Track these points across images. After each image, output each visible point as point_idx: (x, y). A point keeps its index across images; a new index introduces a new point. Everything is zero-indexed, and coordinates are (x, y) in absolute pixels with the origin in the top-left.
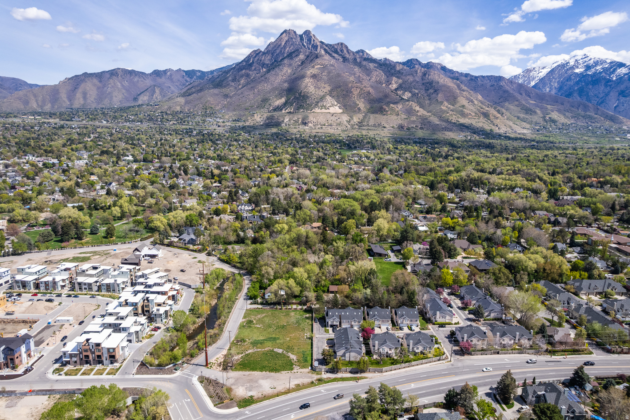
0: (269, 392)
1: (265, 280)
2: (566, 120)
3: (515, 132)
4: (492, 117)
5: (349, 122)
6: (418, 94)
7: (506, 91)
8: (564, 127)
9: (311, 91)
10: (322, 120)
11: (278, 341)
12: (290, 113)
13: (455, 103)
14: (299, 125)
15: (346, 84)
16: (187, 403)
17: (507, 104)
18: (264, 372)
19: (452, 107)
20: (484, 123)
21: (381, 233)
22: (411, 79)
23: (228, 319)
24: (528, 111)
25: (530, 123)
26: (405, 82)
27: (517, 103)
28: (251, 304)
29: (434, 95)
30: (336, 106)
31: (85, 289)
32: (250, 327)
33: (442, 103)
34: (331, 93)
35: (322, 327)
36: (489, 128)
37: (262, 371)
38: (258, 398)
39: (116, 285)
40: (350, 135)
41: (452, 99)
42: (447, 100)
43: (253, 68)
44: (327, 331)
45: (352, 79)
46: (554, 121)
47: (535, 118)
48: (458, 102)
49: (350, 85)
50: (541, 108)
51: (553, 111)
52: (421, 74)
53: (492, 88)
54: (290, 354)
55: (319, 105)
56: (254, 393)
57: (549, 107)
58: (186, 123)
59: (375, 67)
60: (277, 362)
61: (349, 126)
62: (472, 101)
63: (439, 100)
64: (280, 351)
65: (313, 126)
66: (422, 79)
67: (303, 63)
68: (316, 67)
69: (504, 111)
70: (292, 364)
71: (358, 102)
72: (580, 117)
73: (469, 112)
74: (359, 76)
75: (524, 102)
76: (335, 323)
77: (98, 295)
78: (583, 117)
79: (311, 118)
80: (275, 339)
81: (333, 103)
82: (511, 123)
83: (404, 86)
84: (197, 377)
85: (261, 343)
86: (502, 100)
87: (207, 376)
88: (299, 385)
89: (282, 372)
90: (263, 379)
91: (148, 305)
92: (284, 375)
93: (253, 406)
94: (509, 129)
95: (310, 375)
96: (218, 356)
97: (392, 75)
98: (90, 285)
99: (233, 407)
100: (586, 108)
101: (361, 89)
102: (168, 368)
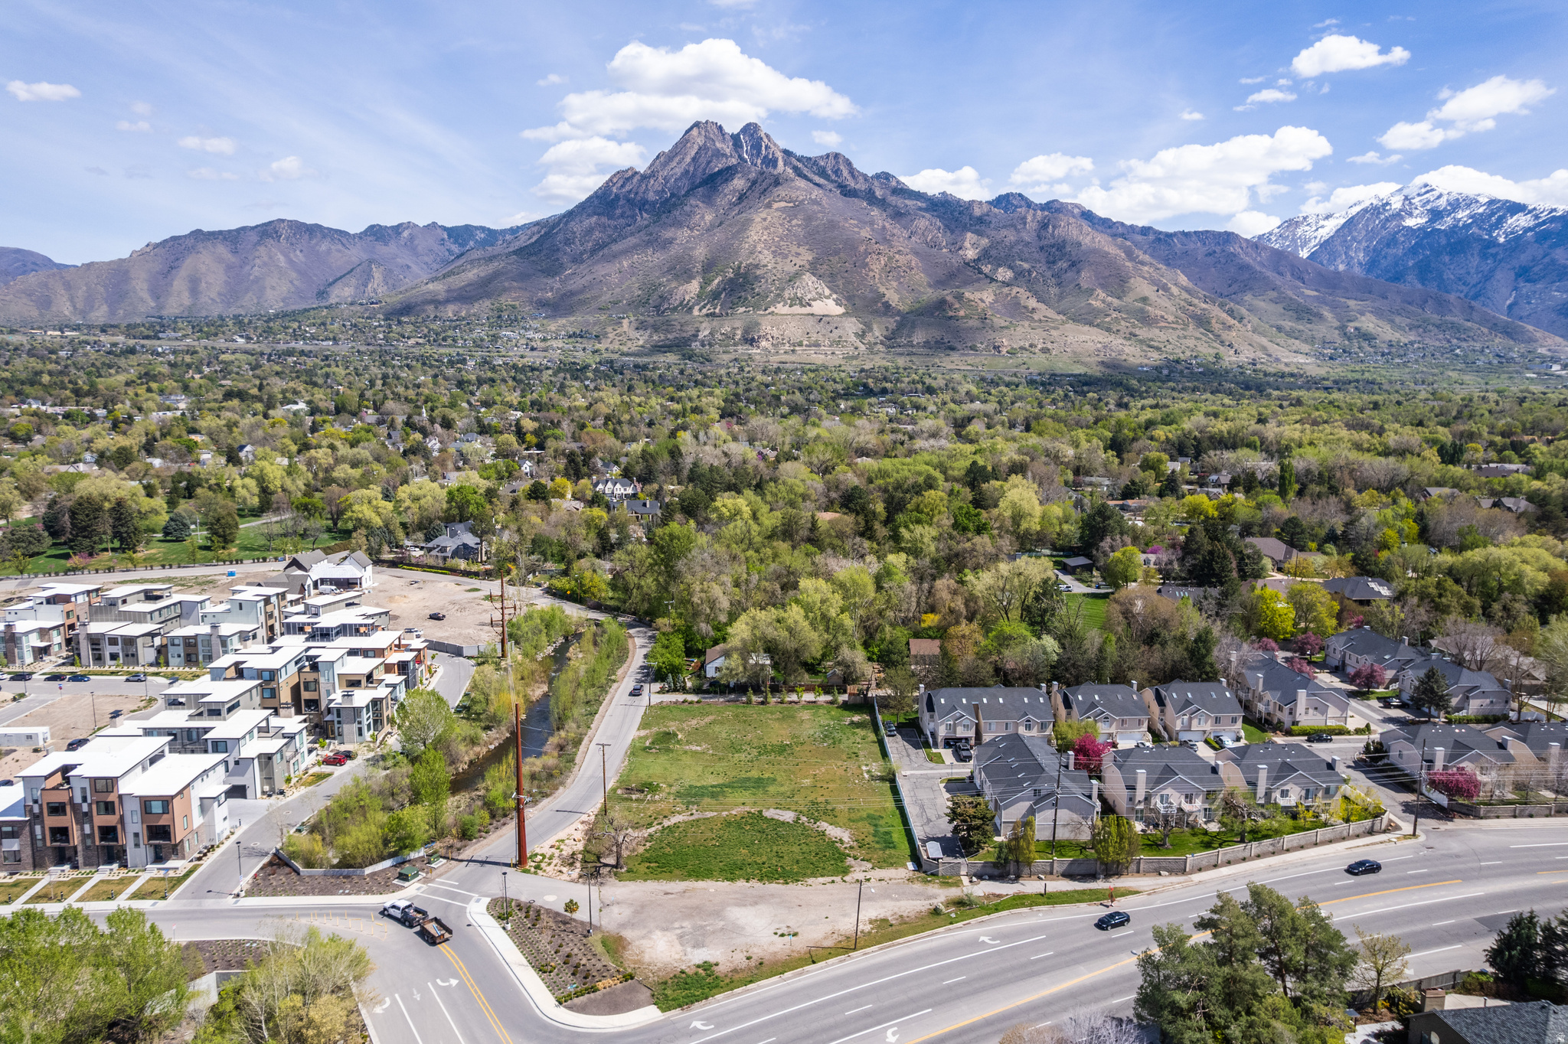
0: (772, 949)
1: (703, 626)
2: (1397, 335)
3: (1277, 360)
4: (1216, 326)
5: (861, 336)
6: (1029, 272)
7: (1244, 267)
8: (1394, 350)
9: (764, 262)
10: (793, 331)
11: (772, 789)
12: (713, 315)
13: (1123, 291)
14: (735, 345)
15: (851, 245)
16: (445, 992)
17: (1248, 297)
18: (741, 883)
19: (1116, 302)
20: (1197, 339)
21: (1024, 525)
22: (1011, 236)
23: (590, 732)
24: (1303, 313)
25: (1311, 340)
26: (995, 244)
27: (1273, 294)
28: (662, 691)
29: (1069, 274)
30: (828, 297)
31: (114, 657)
32: (668, 750)
33: (1090, 292)
34: (814, 268)
35: (916, 746)
36: (1213, 352)
37: (732, 880)
38: (735, 971)
39: (216, 642)
40: (866, 367)
41: (1117, 282)
42: (1103, 287)
43: (618, 212)
44: (938, 760)
45: (865, 233)
46: (1368, 337)
47: (1321, 330)
48: (1131, 289)
49: (862, 249)
50: (1334, 307)
51: (1362, 314)
52: (1035, 225)
53: (1209, 259)
54: (823, 825)
55: (786, 294)
56: (713, 953)
57: (1352, 303)
58: (450, 341)
59: (920, 209)
60: (784, 849)
61: (862, 348)
62: (1165, 289)
63: (1084, 285)
64: (788, 816)
65: (770, 348)
66: (1039, 237)
67: (742, 197)
68: (776, 205)
69: (1244, 311)
70: (842, 857)
71: (882, 290)
72: (1430, 327)
73: (1159, 313)
74: (884, 227)
75: (1290, 293)
76: (961, 733)
77: (157, 674)
78: (1438, 327)
79: (766, 327)
80: (759, 783)
81: (820, 290)
82: (1264, 341)
83: (993, 252)
84: (488, 900)
85: (713, 795)
86: (1235, 287)
87: (524, 898)
88: (884, 920)
89: (810, 881)
90: (741, 903)
91: (316, 681)
92: (818, 890)
93: (721, 1002)
94: (1260, 354)
95: (918, 887)
96: (562, 835)
97: (965, 228)
98: (130, 641)
99: (638, 1006)
100: (1442, 306)
101: (890, 258)
102: (374, 874)
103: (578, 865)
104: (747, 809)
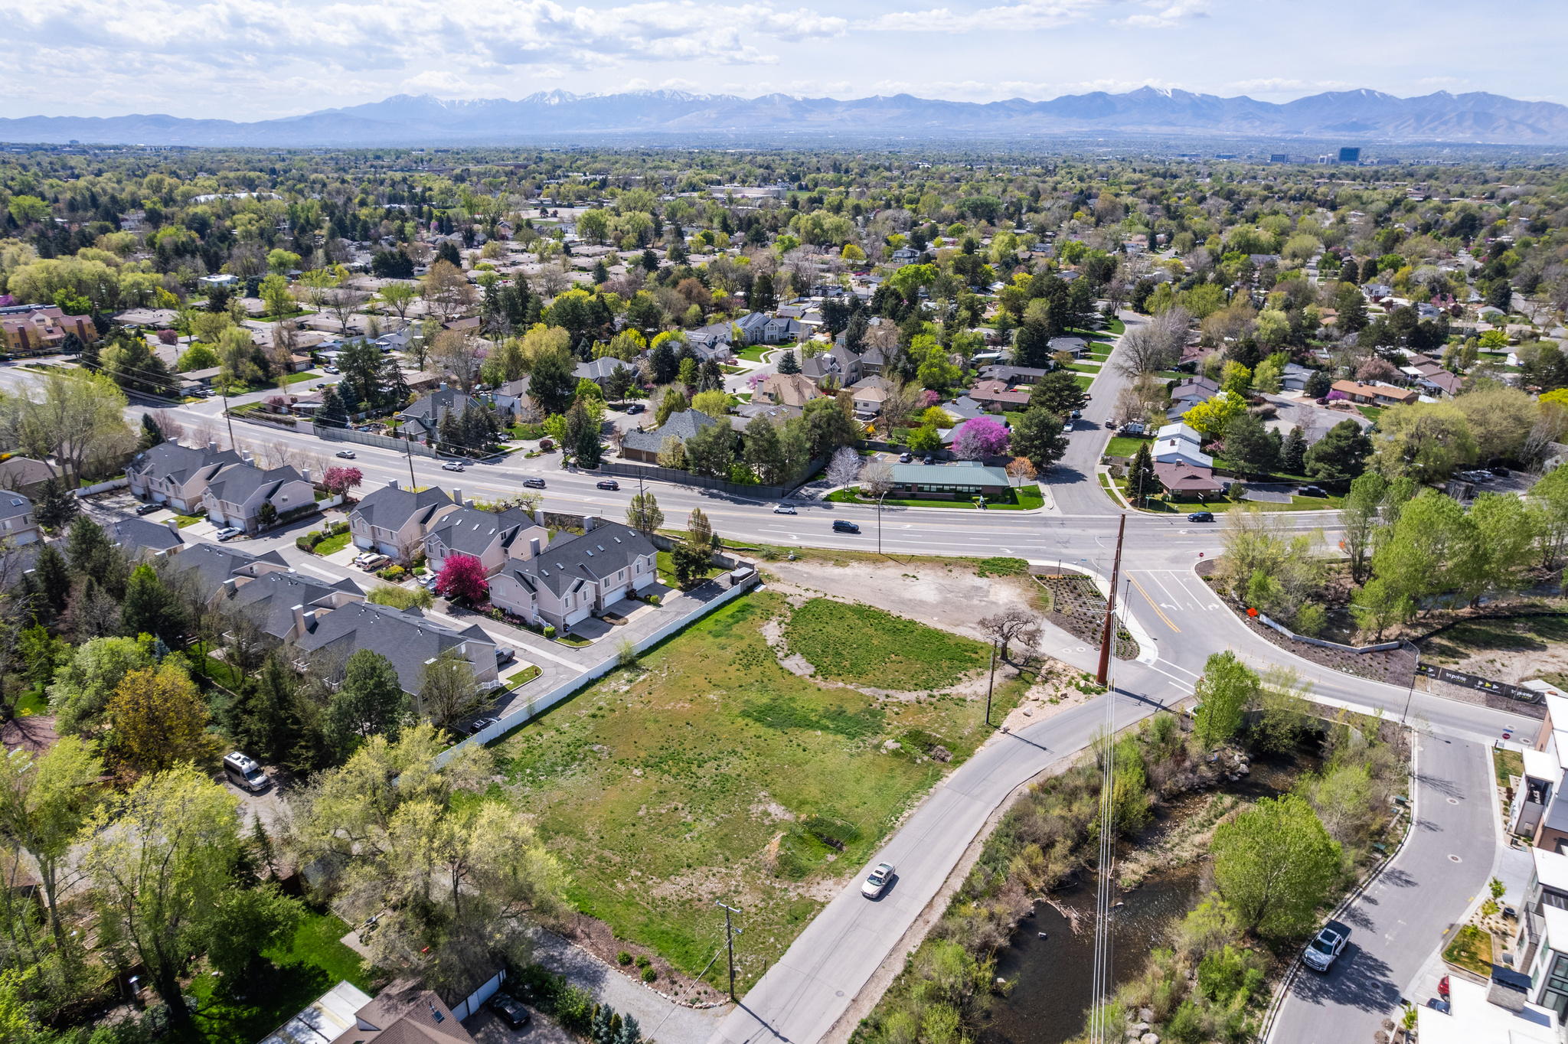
0: (929, 571)
37: (911, 622)
38: (965, 567)
54: (773, 641)
56: (969, 580)
64: (793, 663)
70: (798, 612)
84: (1138, 659)
85: (838, 715)
88: (836, 564)
89: (850, 602)
90: (920, 605)
92: (853, 595)
96: (1051, 711)
103: (1043, 672)
104: (822, 684)
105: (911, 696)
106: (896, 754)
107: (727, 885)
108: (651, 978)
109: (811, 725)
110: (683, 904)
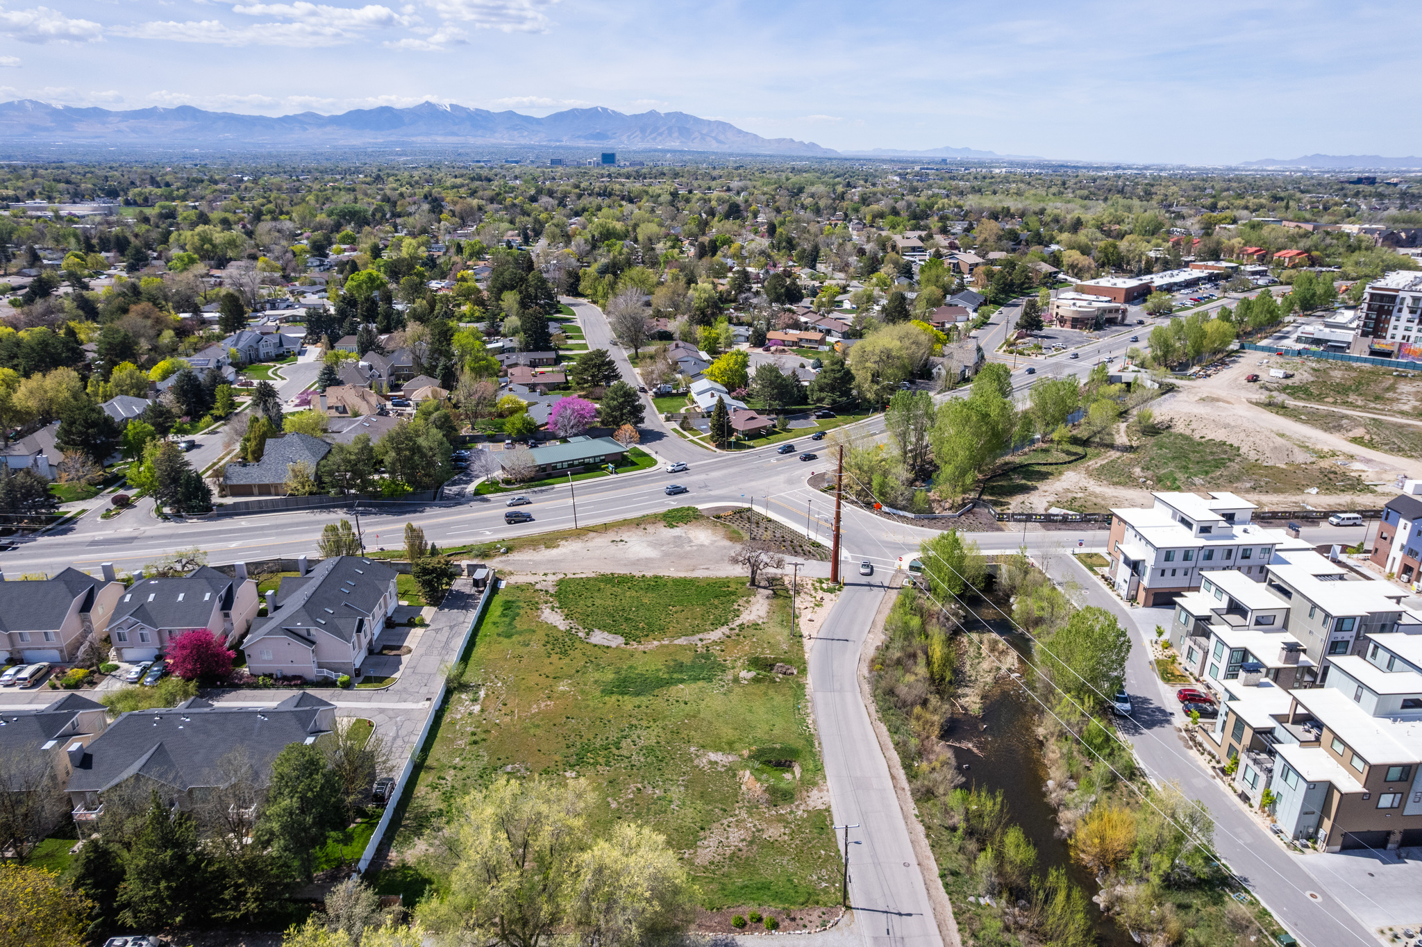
0: (629, 534)
37: (657, 577)
38: (654, 523)
54: (563, 626)
56: (667, 533)
64: (599, 637)
70: (557, 595)
89: (593, 575)
90: (648, 561)
92: (588, 568)
103: (789, 586)
104: (641, 648)
105: (716, 635)
106: (756, 680)
107: (747, 829)
108: (775, 926)
109: (669, 683)
110: (731, 859)
